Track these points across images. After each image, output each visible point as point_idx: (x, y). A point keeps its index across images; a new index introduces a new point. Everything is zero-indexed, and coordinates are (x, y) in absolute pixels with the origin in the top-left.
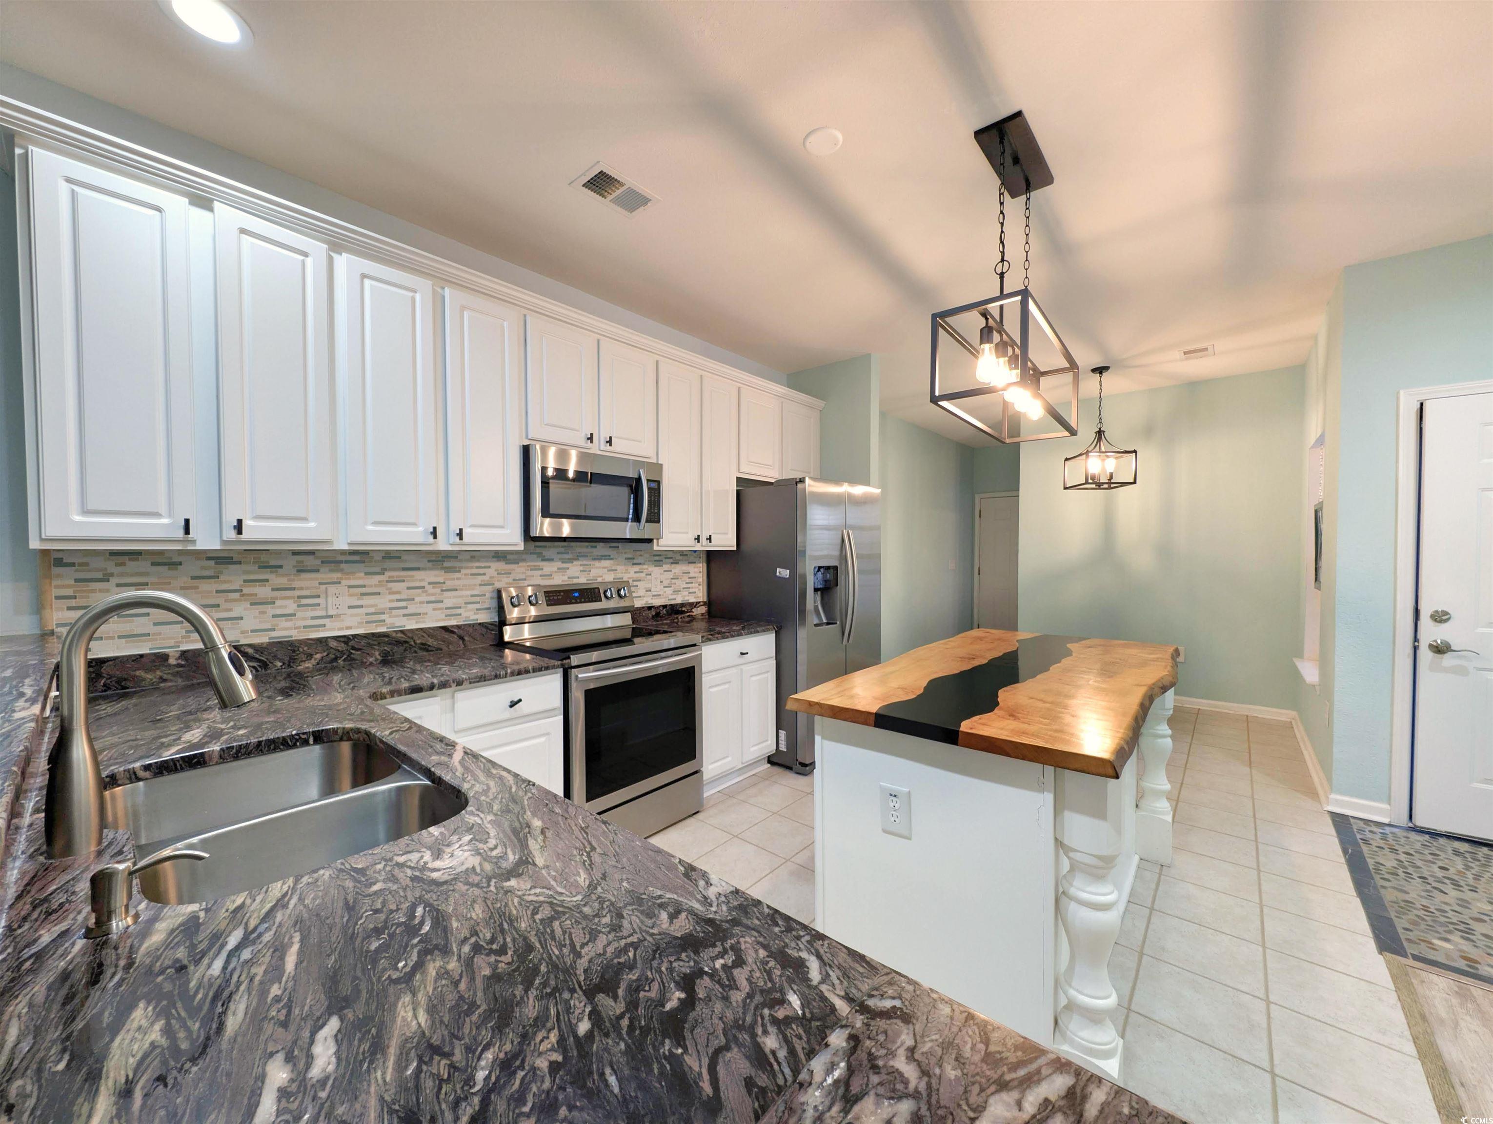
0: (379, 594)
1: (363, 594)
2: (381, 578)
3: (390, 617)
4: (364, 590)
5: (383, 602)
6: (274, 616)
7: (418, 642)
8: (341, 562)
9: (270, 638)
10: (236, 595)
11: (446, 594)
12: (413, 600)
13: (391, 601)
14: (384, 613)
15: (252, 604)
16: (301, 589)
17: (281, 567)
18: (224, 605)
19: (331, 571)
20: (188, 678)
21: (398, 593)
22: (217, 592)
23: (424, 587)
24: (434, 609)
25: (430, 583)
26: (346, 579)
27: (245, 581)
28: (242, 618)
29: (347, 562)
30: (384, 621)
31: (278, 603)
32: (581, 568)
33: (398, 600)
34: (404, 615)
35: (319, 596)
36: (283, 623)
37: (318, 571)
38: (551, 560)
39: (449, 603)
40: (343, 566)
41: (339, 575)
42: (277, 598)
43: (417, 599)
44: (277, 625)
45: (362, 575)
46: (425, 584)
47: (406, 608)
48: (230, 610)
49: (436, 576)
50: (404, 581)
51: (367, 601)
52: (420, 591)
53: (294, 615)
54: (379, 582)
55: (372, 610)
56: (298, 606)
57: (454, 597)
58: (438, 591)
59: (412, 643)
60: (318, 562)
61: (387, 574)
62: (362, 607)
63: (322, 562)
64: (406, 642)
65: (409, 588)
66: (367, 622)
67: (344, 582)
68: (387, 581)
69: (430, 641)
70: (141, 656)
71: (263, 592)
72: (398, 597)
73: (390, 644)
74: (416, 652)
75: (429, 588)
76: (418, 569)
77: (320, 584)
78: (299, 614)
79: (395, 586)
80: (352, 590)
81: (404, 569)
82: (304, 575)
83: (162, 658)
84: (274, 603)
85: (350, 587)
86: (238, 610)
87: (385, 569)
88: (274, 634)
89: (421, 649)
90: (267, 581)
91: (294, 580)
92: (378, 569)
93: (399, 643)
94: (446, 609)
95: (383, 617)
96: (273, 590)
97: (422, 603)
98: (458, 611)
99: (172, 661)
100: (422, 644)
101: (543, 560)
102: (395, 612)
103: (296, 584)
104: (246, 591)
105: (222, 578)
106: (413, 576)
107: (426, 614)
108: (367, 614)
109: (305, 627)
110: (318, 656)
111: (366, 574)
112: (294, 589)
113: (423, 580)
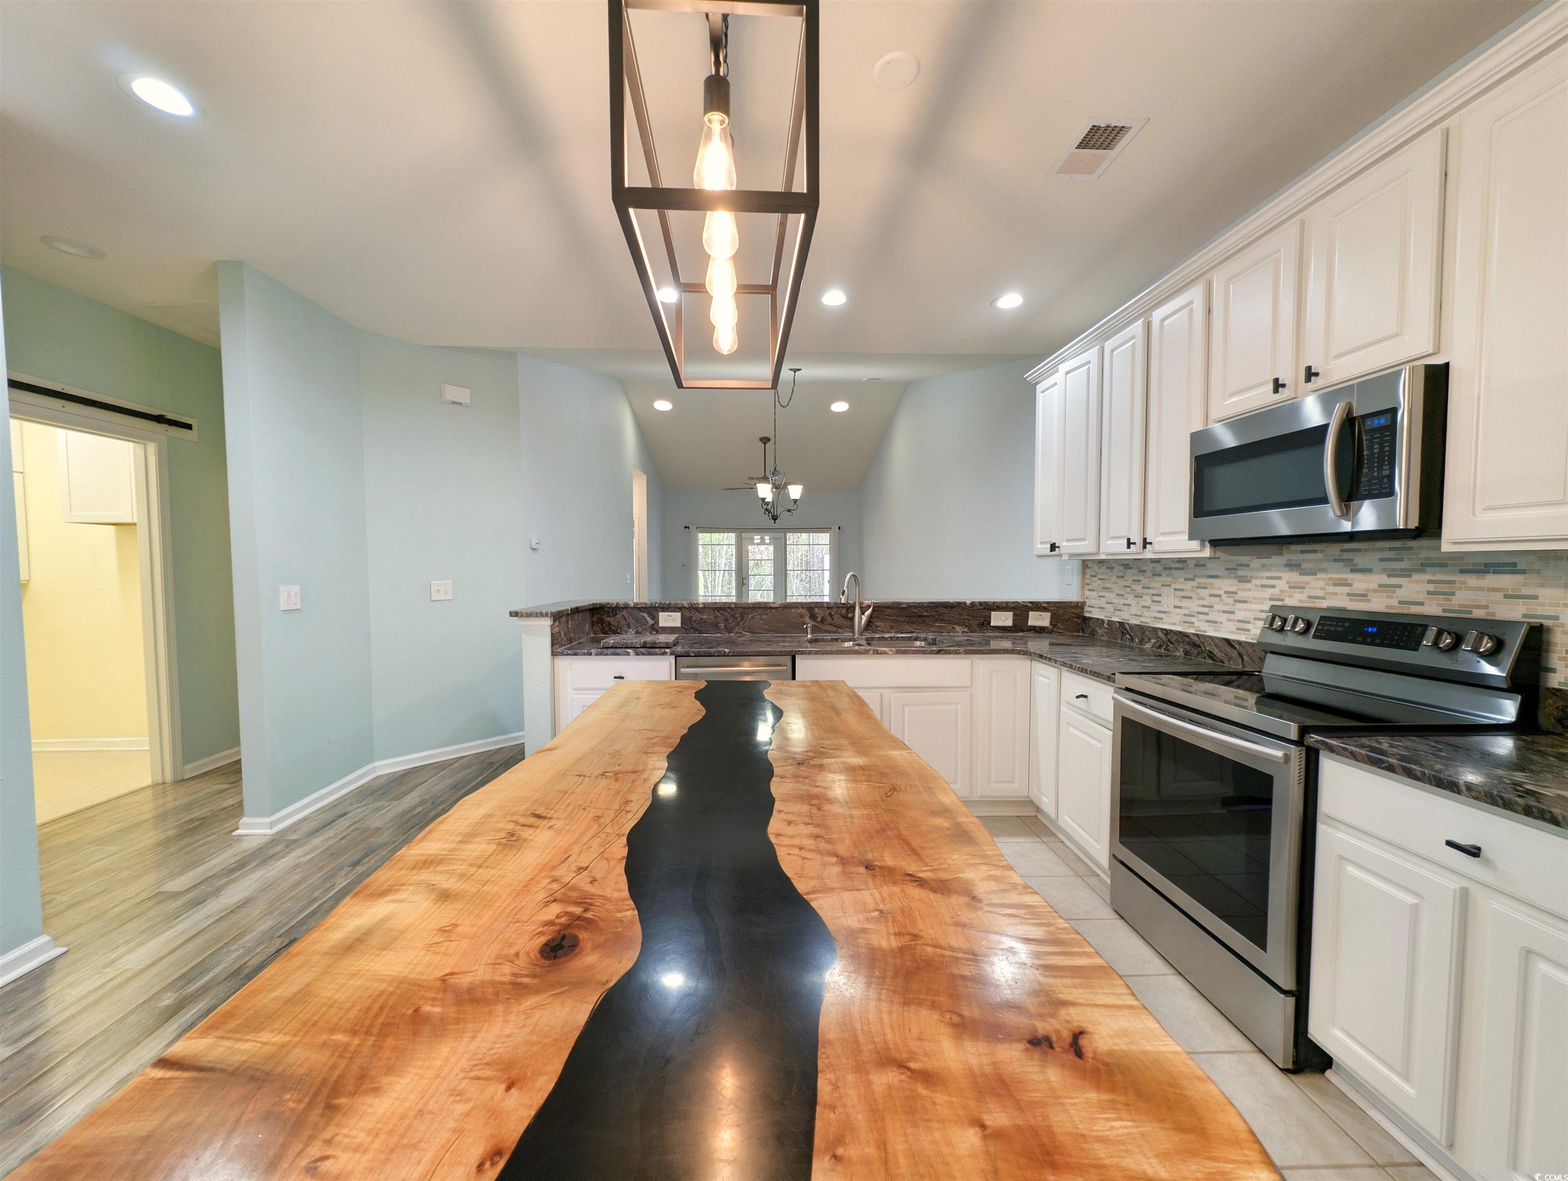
0: (1190, 598)
1: (1183, 597)
2: (1194, 584)
3: (1198, 620)
4: (1183, 594)
5: (1193, 606)
6: (1143, 607)
7: (1207, 648)
8: (1171, 569)
9: (1141, 622)
10: (1129, 589)
11: (1239, 605)
12: (1212, 607)
13: (1198, 606)
14: (1193, 616)
15: (1135, 597)
16: (1154, 588)
17: (1145, 571)
18: (1126, 596)
19: (1168, 575)
20: (1109, 637)
21: (1203, 599)
22: (1124, 586)
23: (1220, 596)
24: (1228, 620)
25: (1226, 592)
26: (1175, 583)
27: (1133, 581)
28: (1130, 605)
29: (1176, 569)
30: (1193, 623)
31: (1144, 597)
32: (1431, 587)
33: (1203, 606)
34: (1207, 621)
35: (1160, 595)
36: (1146, 613)
37: (1160, 575)
38: (1369, 571)
39: (1240, 615)
40: (1173, 572)
41: (1169, 579)
42: (1142, 594)
43: (1216, 607)
44: (1143, 613)
45: (1182, 580)
46: (1221, 592)
47: (1207, 614)
48: (1127, 599)
49: (1231, 585)
50: (1206, 588)
51: (1185, 603)
52: (1217, 599)
53: (1149, 607)
54: (1193, 587)
55: (1187, 612)
56: (1153, 601)
57: (1246, 610)
58: (1231, 601)
59: (1203, 648)
60: (1161, 568)
61: (1198, 580)
62: (1180, 607)
63: (1164, 569)
64: (1199, 646)
65: (1211, 595)
66: (1185, 622)
67: (1174, 586)
68: (1197, 587)
69: (1216, 651)
70: (1098, 619)
71: (1138, 588)
72: (1202, 602)
73: (1189, 644)
74: (1205, 658)
75: (1224, 596)
76: (1216, 577)
77: (1163, 585)
78: (1153, 608)
79: (1203, 592)
80: (1178, 593)
81: (1209, 577)
82: (1156, 578)
83: (1103, 621)
84: (1141, 597)
85: (1175, 590)
86: (1130, 600)
87: (1195, 576)
88: (1143, 619)
89: (1209, 656)
90: (1140, 581)
91: (1150, 581)
92: (1191, 576)
93: (1195, 645)
94: (1239, 621)
95: (1193, 619)
96: (1143, 588)
97: (1219, 611)
98: (1248, 626)
99: (1105, 625)
100: (1209, 651)
101: (1352, 571)
102: (1201, 616)
103: (1152, 585)
104: (1134, 587)
105: (1126, 578)
106: (1213, 584)
107: (1221, 623)
108: (1185, 615)
109: (1155, 618)
110: (1153, 641)
111: (1186, 579)
112: (1149, 588)
113: (1220, 588)
